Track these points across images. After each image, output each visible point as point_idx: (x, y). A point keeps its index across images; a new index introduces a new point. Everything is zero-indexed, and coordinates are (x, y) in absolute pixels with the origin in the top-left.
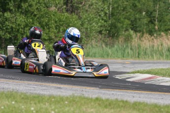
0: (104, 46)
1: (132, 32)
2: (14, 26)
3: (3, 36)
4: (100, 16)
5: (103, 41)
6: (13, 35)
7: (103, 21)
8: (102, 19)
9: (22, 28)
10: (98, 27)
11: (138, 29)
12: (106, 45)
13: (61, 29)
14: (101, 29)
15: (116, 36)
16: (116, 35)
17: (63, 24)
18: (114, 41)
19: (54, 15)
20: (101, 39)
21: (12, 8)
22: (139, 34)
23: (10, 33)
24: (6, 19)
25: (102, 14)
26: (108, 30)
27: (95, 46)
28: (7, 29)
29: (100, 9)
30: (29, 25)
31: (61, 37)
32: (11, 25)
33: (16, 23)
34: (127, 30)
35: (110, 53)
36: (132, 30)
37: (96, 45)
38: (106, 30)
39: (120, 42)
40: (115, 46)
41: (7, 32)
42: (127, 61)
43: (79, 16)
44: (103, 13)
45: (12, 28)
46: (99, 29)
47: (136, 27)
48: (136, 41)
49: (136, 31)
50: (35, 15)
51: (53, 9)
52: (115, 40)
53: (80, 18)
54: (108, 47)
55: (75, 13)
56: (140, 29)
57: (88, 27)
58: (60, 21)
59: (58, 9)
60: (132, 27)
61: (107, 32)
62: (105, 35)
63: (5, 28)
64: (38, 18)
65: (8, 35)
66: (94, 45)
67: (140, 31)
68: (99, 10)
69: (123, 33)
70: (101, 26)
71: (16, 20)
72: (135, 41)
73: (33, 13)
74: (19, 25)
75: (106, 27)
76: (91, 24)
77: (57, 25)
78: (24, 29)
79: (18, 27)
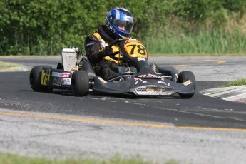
0: (183, 35)
1: (225, 12)
2: (42, 8)
3: (27, 23)
5: (182, 27)
6: (43, 21)
9: (55, 12)
10: (174, 6)
11: (234, 6)
12: (187, 32)
14: (178, 9)
15: (202, 18)
16: (201, 16)
18: (197, 25)
20: (178, 24)
22: (235, 14)
23: (37, 19)
26: (189, 9)
27: (170, 35)
28: (33, 12)
30: (67, 6)
32: (37, 6)
33: (46, 2)
34: (217, 8)
36: (225, 8)
37: (171, 33)
38: (186, 9)
39: (208, 27)
40: (201, 34)
41: (33, 17)
42: (220, 58)
45: (40, 10)
46: (174, 9)
47: (232, 4)
48: (232, 24)
49: (231, 10)
52: (200, 24)
54: (190, 34)
56: (237, 6)
57: (158, 6)
60: (225, 3)
61: (188, 12)
62: (185, 17)
63: (29, 12)
65: (35, 22)
66: (168, 34)
67: (237, 10)
69: (212, 12)
70: (178, 4)
72: (230, 24)
74: (51, 6)
75: (186, 4)
77: (110, 5)
79: (49, 10)
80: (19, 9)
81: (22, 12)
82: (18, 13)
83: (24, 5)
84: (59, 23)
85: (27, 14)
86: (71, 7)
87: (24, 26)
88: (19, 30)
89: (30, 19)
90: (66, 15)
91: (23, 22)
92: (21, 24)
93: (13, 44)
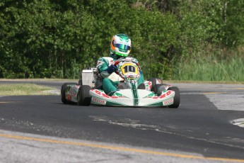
0: (215, 61)
2: (77, 32)
3: (62, 46)
4: (209, 15)
5: (215, 53)
6: (77, 45)
7: (214, 23)
8: (213, 21)
9: (90, 36)
10: (207, 33)
12: (219, 59)
13: (150, 36)
14: (211, 36)
15: (235, 46)
16: (234, 43)
17: (153, 28)
18: (230, 53)
19: (139, 14)
20: (211, 51)
21: (75, 4)
23: (72, 43)
24: (67, 22)
25: (213, 12)
26: (222, 36)
27: (203, 62)
28: (68, 36)
29: (210, 5)
30: (101, 30)
31: (149, 49)
32: (73, 30)
33: (81, 26)
35: (225, 72)
37: (204, 60)
38: (219, 36)
40: (233, 60)
41: (68, 41)
43: (178, 16)
44: (213, 10)
45: (75, 34)
46: (208, 36)
50: (111, 15)
51: (138, 5)
53: (179, 19)
54: (222, 61)
55: (171, 11)
57: (192, 32)
58: (148, 24)
59: (146, 5)
61: (221, 39)
63: (65, 35)
64: (115, 19)
65: (69, 46)
66: (201, 60)
68: (208, 6)
70: (211, 31)
71: (81, 23)
73: (107, 11)
74: (86, 30)
75: (219, 32)
76: (195, 28)
77: (144, 30)
78: (93, 36)
79: (84, 34)
80: (54, 33)
81: (57, 35)
82: (53, 36)
83: (59, 28)
84: (94, 47)
85: (62, 38)
86: (106, 31)
87: (58, 49)
88: (53, 53)
89: (65, 43)
90: (101, 40)
91: (57, 46)
92: (55, 47)
93: (47, 67)
